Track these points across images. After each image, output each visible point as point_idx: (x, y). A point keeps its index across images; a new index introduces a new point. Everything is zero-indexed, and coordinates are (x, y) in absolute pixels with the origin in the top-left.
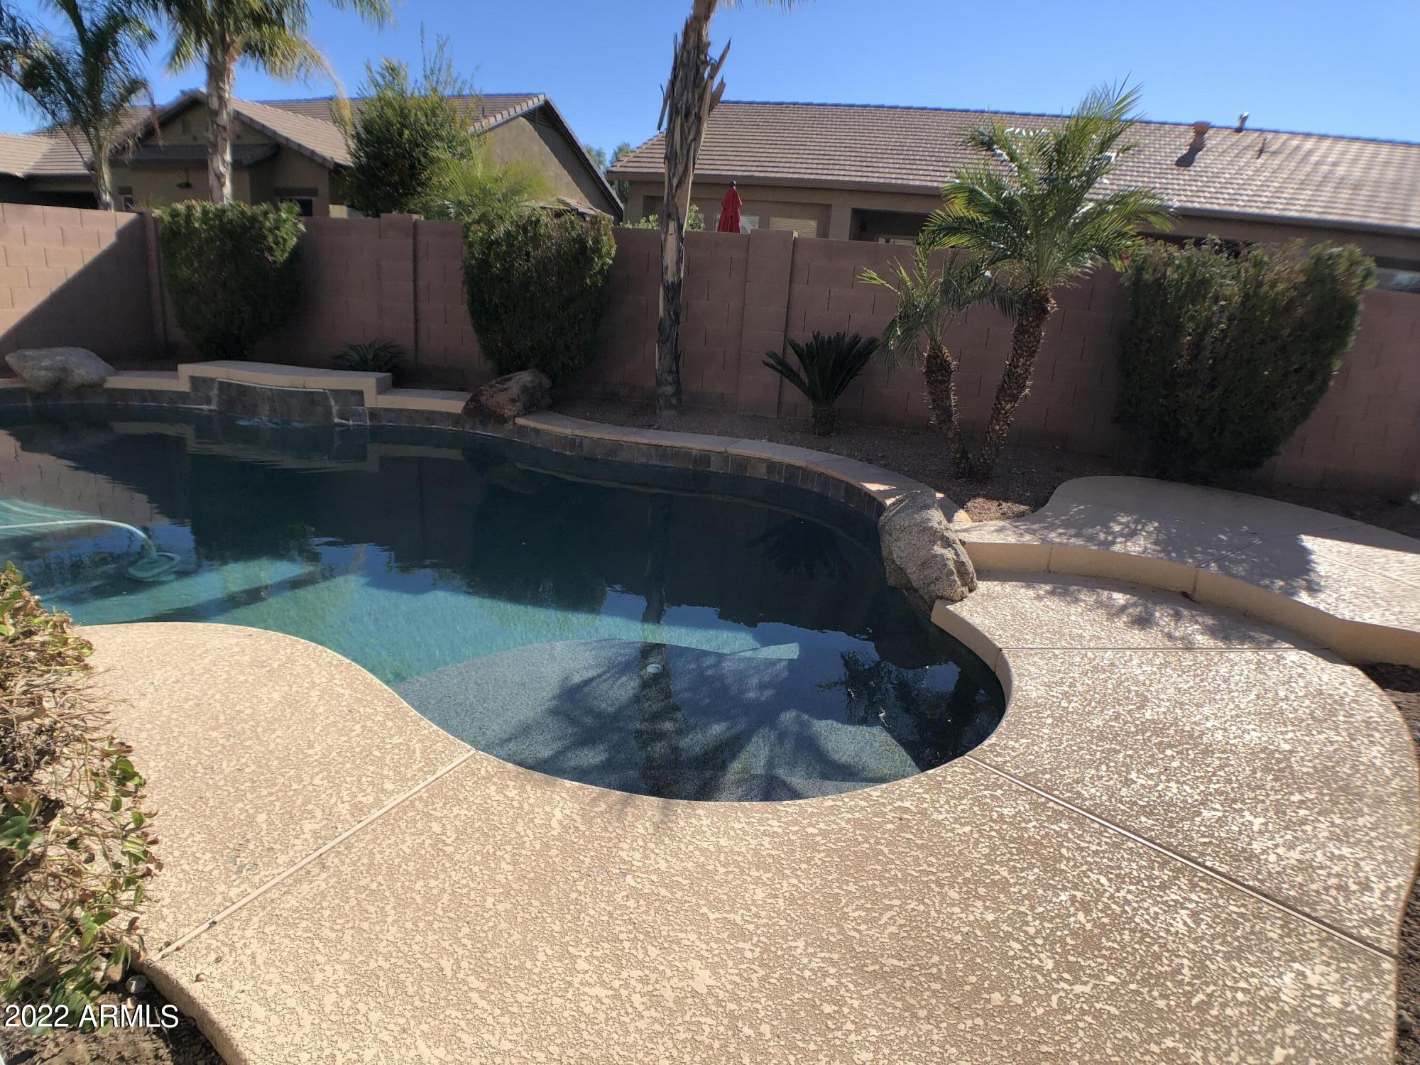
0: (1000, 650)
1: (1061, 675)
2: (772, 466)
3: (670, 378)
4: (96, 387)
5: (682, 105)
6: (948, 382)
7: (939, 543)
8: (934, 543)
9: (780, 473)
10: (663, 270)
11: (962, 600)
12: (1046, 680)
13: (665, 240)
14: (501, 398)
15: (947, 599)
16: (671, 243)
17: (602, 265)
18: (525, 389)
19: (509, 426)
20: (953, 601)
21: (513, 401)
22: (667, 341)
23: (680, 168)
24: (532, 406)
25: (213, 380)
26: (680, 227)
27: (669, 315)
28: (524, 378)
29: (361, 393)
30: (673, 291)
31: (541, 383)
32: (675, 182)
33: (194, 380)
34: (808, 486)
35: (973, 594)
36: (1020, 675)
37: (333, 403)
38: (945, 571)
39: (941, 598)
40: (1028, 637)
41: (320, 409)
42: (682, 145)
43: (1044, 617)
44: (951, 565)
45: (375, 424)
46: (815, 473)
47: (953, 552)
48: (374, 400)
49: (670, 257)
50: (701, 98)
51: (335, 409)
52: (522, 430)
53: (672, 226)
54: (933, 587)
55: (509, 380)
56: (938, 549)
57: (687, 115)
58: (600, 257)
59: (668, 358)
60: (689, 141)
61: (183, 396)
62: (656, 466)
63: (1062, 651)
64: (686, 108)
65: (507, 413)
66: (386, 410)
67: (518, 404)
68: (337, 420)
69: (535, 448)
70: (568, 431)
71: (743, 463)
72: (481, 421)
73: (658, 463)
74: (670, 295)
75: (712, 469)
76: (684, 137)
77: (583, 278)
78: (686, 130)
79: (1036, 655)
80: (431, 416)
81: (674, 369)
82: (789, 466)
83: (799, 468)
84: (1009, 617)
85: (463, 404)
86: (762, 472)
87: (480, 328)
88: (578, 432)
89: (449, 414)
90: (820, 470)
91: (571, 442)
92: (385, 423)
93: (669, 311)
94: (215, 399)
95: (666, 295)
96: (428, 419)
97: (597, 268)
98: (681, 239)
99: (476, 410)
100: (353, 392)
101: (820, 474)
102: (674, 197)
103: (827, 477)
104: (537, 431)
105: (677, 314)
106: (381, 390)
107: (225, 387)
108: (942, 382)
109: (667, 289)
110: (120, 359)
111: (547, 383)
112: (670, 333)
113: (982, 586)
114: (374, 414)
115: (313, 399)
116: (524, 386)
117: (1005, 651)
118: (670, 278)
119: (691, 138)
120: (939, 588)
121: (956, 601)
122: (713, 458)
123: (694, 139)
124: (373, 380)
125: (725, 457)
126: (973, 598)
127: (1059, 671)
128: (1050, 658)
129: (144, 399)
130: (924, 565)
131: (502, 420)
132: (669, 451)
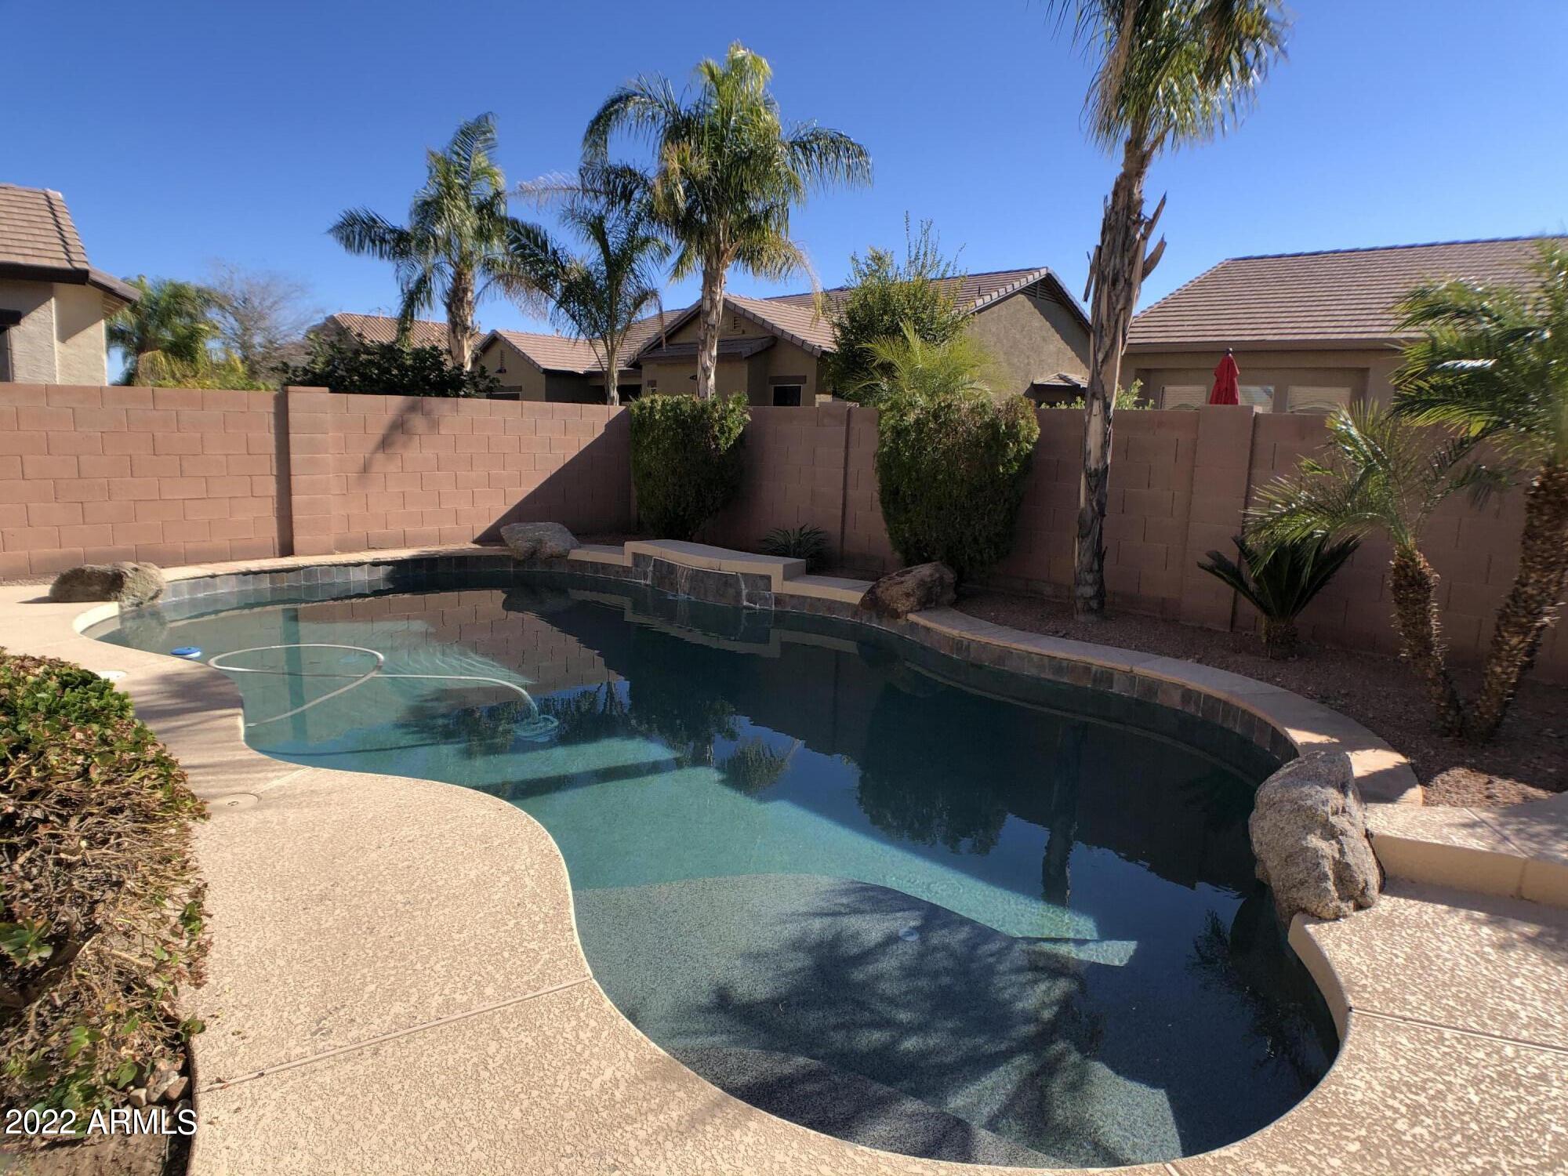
0: (1350, 1009)
1: (1431, 1074)
2: (1188, 695)
3: (1090, 578)
4: (561, 557)
5: (1109, 271)
6: (1426, 600)
7: (1318, 832)
8: (1311, 831)
9: (1197, 704)
10: (1086, 454)
11: (1337, 918)
12: (1396, 1076)
13: (1089, 422)
14: (896, 591)
15: (1313, 915)
16: (1095, 425)
17: (1018, 451)
18: (922, 583)
19: (901, 622)
20: (1320, 919)
21: (908, 595)
22: (1087, 535)
23: (1107, 341)
24: (928, 601)
25: (651, 557)
26: (1107, 406)
27: (1091, 505)
28: (924, 571)
29: (768, 578)
30: (1098, 478)
31: (941, 578)
32: (1100, 357)
33: (636, 556)
34: (1229, 725)
35: (1362, 913)
36: (1355, 1058)
37: (743, 586)
38: (1316, 874)
39: (1304, 910)
40: (1411, 998)
41: (731, 591)
42: (1109, 315)
43: (1463, 971)
44: (1327, 867)
45: (779, 609)
46: (1238, 708)
47: (1336, 846)
48: (780, 586)
49: (1093, 442)
50: (1132, 263)
51: (744, 593)
52: (914, 626)
53: (1097, 406)
54: (1294, 894)
55: (909, 572)
56: (1315, 841)
57: (1115, 282)
58: (1017, 441)
59: (1088, 555)
60: (1117, 311)
61: (626, 570)
62: (1049, 681)
63: (1457, 1033)
64: (1114, 275)
65: (901, 608)
66: (792, 596)
67: (912, 599)
68: (745, 603)
69: (924, 648)
70: (955, 633)
71: (1152, 687)
72: (877, 615)
73: (1051, 677)
74: (1093, 484)
75: (1115, 690)
76: (1111, 307)
77: (995, 465)
78: (1114, 298)
79: (1406, 1030)
80: (832, 605)
81: (1096, 567)
82: (1208, 697)
83: (1219, 700)
84: (1401, 961)
85: (862, 595)
86: (1175, 701)
87: (888, 517)
88: (968, 635)
89: (849, 604)
90: (1244, 705)
91: (958, 645)
92: (788, 609)
93: (1091, 501)
94: (650, 575)
95: (1088, 483)
96: (829, 609)
97: (1011, 455)
98: (1107, 420)
99: (872, 602)
100: (762, 577)
101: (1244, 712)
102: (1099, 374)
103: (1252, 716)
104: (928, 629)
105: (1101, 506)
106: (788, 576)
107: (658, 564)
108: (1417, 601)
109: (1089, 476)
110: (585, 534)
111: (949, 576)
112: (1093, 526)
113: (1385, 904)
114: (779, 600)
115: (727, 581)
116: (922, 580)
117: (1354, 1014)
118: (1092, 464)
119: (1119, 307)
120: (1305, 897)
121: (1326, 920)
122: (1116, 677)
123: (1124, 309)
124: (781, 566)
125: (1131, 677)
126: (1360, 919)
127: (1431, 1067)
128: (1428, 1042)
129: (597, 572)
130: (1289, 859)
131: (896, 615)
132: (1065, 664)
